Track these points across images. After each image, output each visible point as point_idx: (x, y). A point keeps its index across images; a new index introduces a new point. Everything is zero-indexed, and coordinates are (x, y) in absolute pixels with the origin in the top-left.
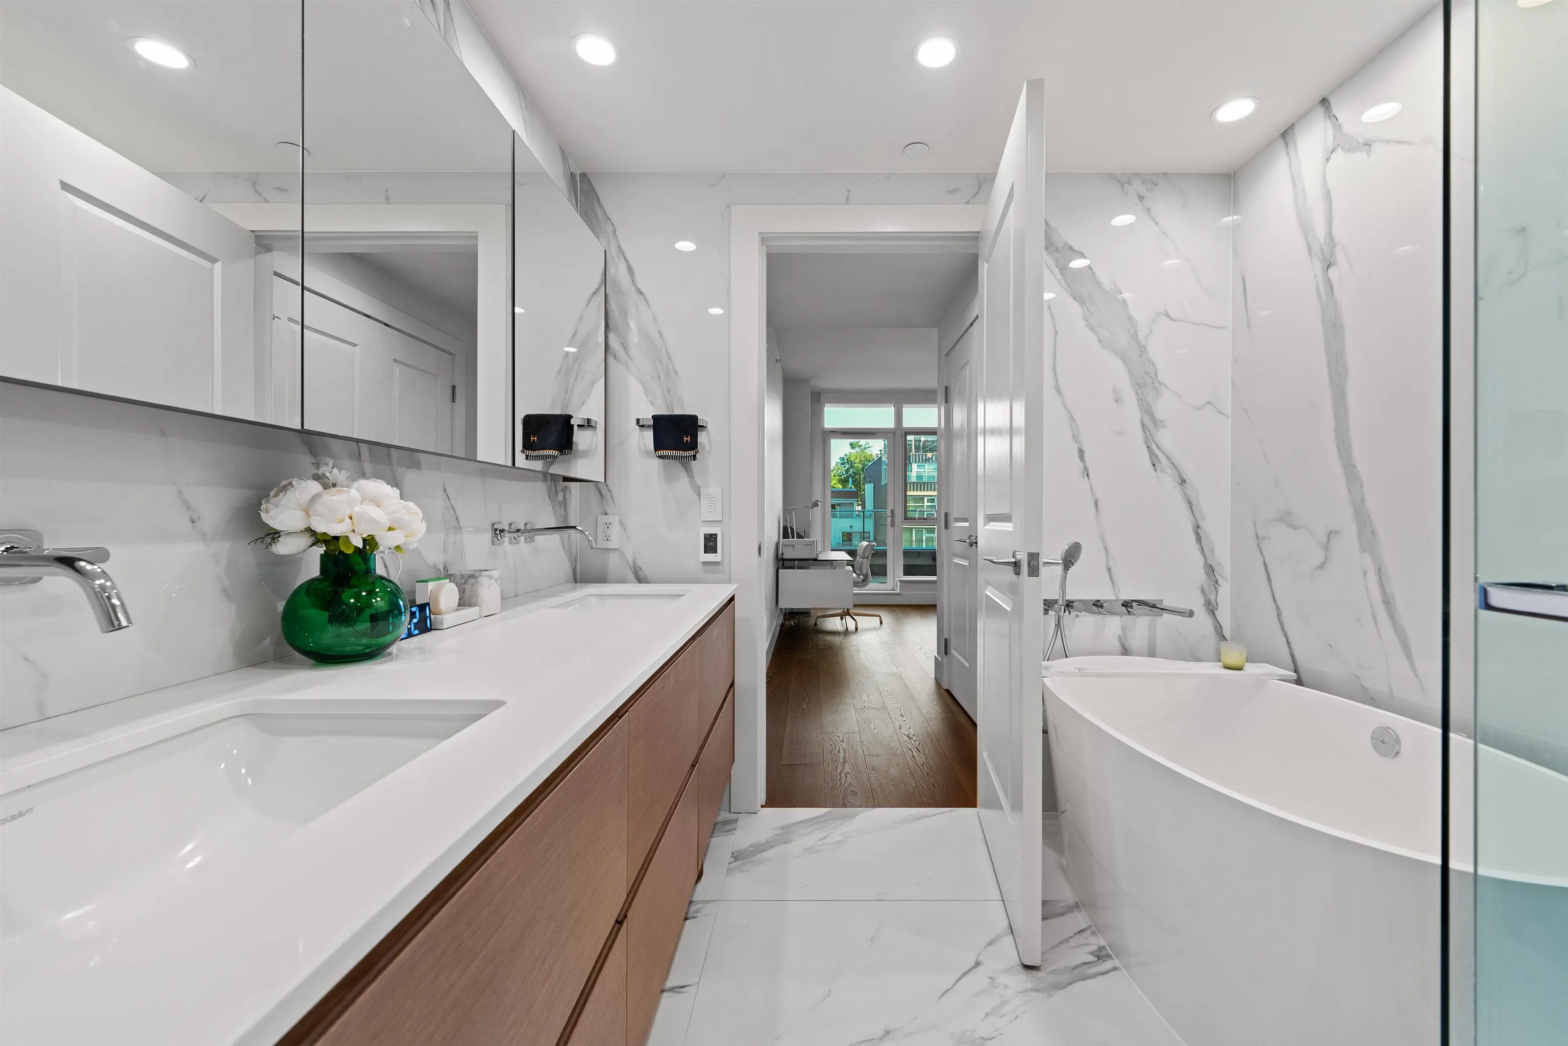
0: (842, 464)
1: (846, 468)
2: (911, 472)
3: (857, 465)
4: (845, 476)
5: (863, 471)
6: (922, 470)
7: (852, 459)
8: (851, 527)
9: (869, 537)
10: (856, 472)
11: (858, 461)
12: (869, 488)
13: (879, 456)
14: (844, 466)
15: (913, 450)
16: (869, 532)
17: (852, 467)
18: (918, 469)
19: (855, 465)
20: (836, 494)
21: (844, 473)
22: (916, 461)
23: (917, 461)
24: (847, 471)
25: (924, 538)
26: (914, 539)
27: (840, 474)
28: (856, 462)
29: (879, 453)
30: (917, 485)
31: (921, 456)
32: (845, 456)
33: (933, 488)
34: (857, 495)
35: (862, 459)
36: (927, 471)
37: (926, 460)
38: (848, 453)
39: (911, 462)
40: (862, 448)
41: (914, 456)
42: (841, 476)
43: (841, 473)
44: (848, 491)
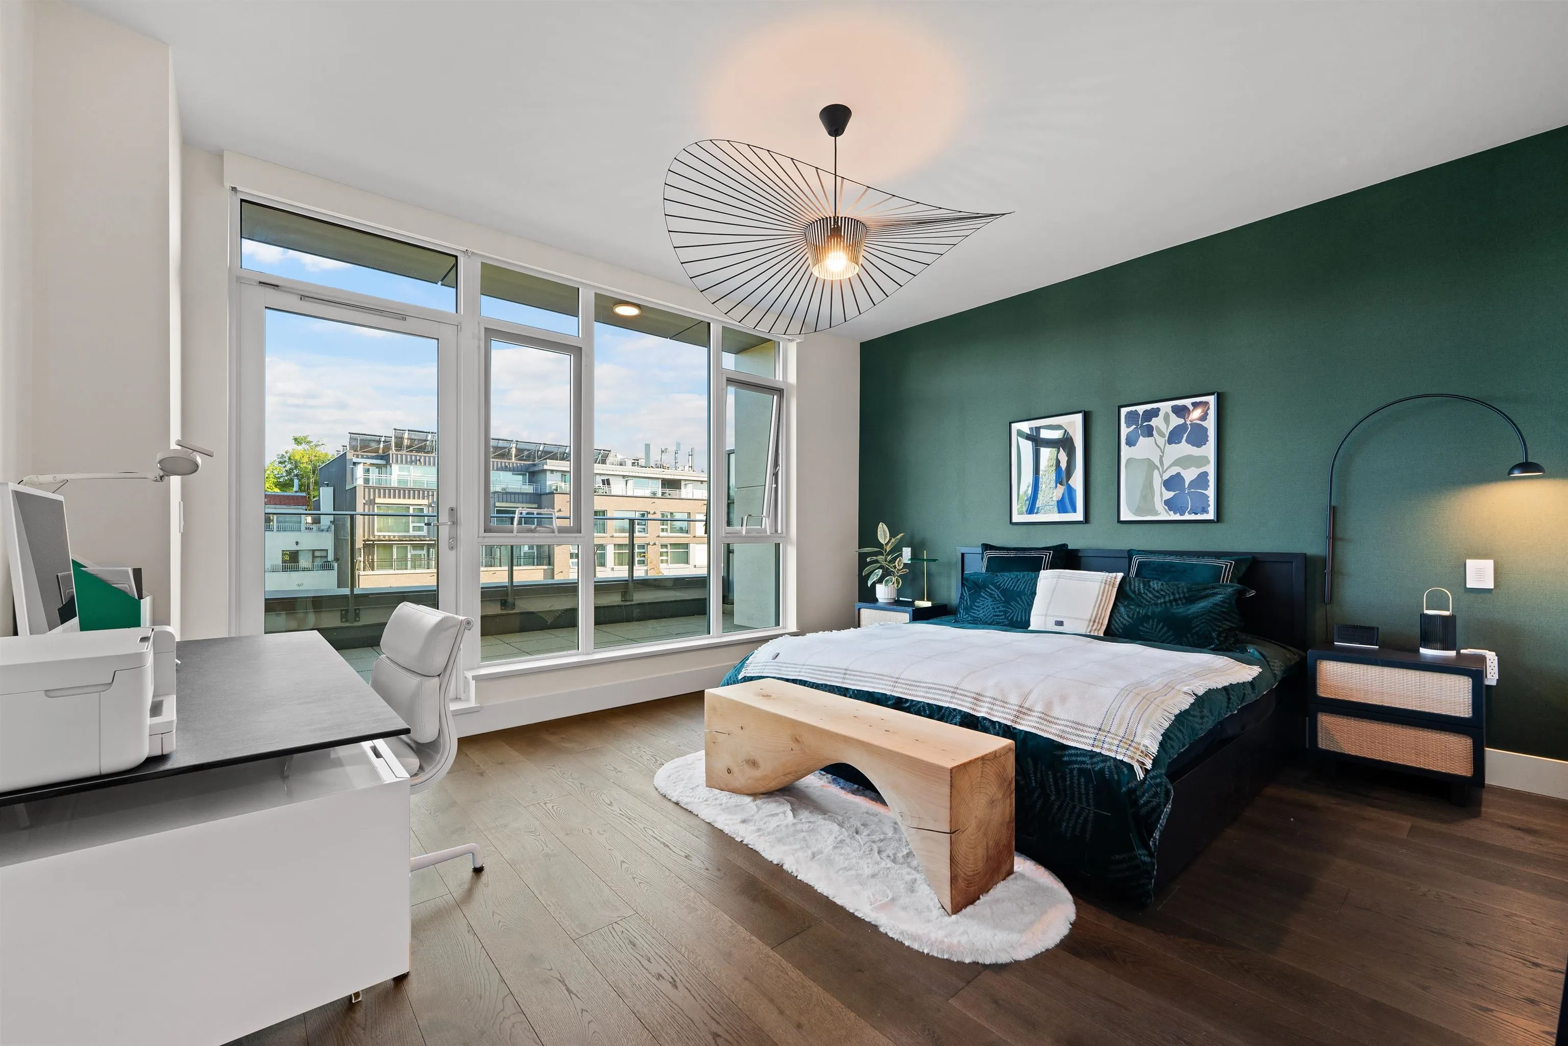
0: (280, 463)
1: (287, 468)
2: (391, 474)
3: (305, 465)
4: (286, 478)
5: (314, 473)
6: (407, 474)
7: (297, 458)
8: (297, 543)
9: (326, 557)
10: (302, 475)
11: (305, 460)
12: (326, 495)
13: (342, 453)
14: (284, 465)
15: (393, 448)
16: (327, 550)
17: (296, 467)
18: (399, 471)
19: (302, 466)
20: (271, 499)
21: (285, 474)
22: (397, 462)
23: (399, 462)
24: (289, 472)
25: (409, 556)
26: (395, 557)
27: (277, 476)
28: (302, 461)
29: (341, 449)
30: (399, 491)
31: (404, 456)
32: (286, 453)
33: (421, 496)
34: (307, 501)
35: (313, 458)
36: (412, 475)
37: (411, 462)
38: (291, 451)
39: (391, 462)
40: (311, 444)
41: (394, 455)
42: (279, 478)
43: (278, 474)
44: (293, 496)
